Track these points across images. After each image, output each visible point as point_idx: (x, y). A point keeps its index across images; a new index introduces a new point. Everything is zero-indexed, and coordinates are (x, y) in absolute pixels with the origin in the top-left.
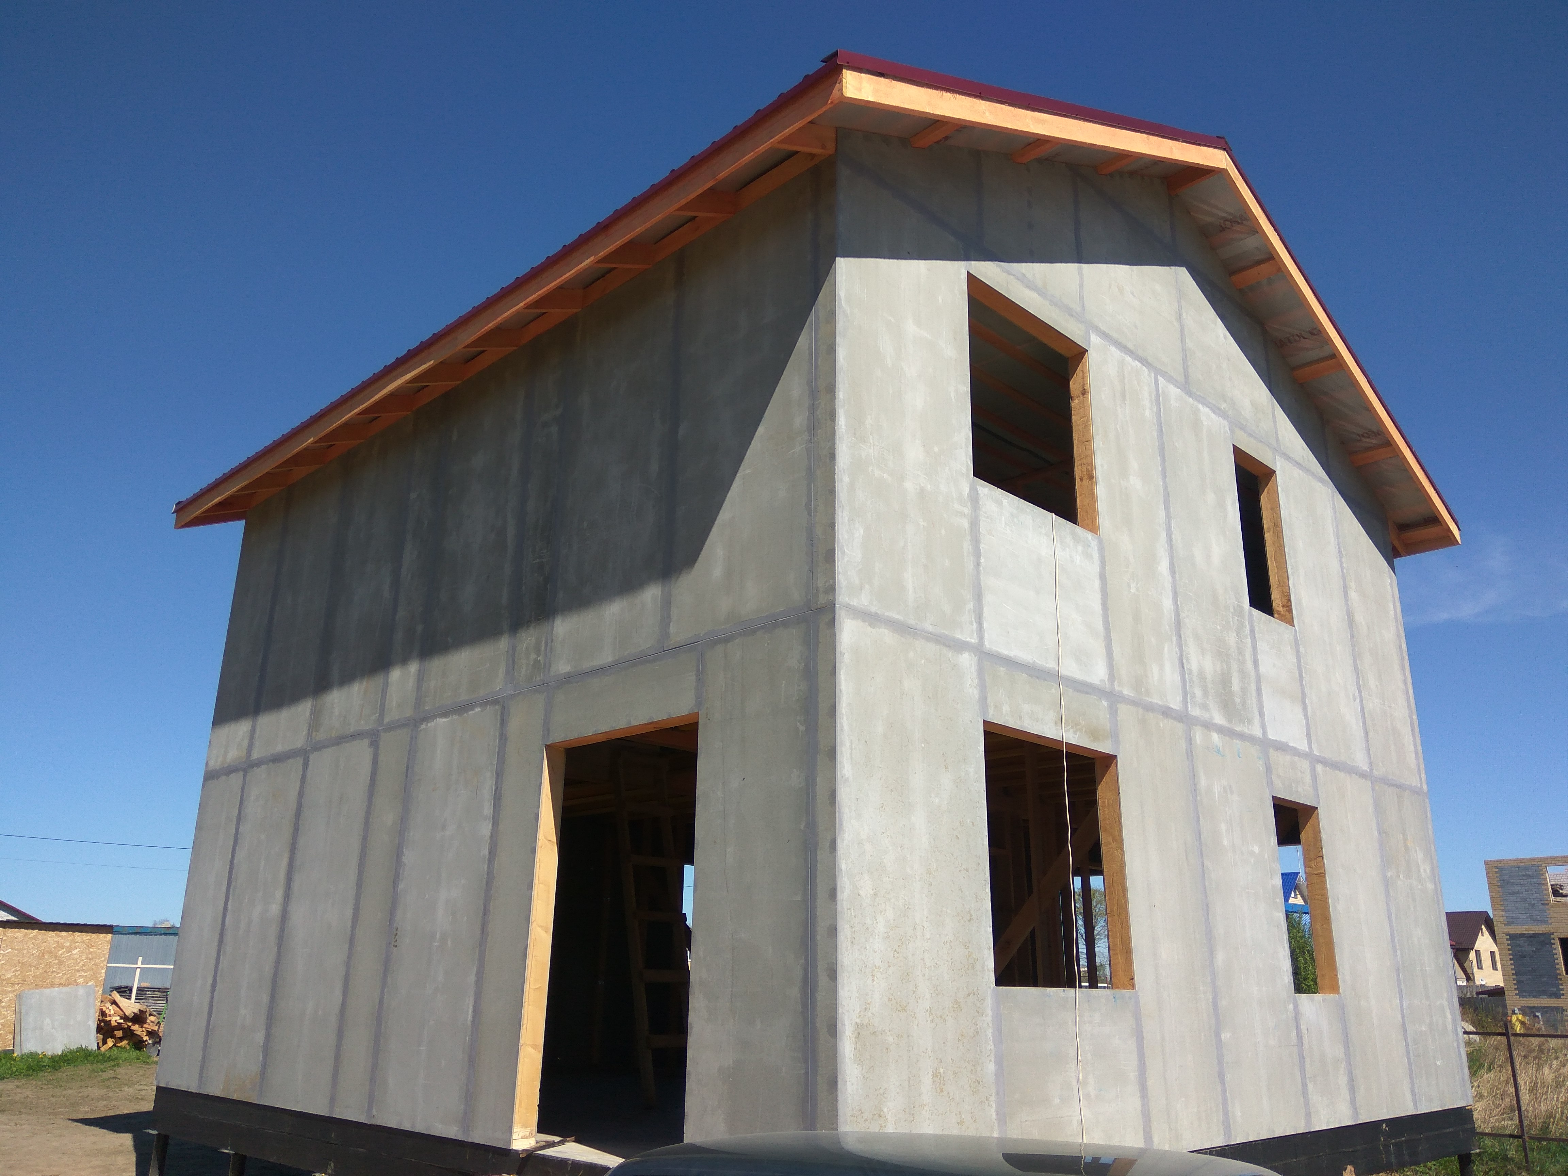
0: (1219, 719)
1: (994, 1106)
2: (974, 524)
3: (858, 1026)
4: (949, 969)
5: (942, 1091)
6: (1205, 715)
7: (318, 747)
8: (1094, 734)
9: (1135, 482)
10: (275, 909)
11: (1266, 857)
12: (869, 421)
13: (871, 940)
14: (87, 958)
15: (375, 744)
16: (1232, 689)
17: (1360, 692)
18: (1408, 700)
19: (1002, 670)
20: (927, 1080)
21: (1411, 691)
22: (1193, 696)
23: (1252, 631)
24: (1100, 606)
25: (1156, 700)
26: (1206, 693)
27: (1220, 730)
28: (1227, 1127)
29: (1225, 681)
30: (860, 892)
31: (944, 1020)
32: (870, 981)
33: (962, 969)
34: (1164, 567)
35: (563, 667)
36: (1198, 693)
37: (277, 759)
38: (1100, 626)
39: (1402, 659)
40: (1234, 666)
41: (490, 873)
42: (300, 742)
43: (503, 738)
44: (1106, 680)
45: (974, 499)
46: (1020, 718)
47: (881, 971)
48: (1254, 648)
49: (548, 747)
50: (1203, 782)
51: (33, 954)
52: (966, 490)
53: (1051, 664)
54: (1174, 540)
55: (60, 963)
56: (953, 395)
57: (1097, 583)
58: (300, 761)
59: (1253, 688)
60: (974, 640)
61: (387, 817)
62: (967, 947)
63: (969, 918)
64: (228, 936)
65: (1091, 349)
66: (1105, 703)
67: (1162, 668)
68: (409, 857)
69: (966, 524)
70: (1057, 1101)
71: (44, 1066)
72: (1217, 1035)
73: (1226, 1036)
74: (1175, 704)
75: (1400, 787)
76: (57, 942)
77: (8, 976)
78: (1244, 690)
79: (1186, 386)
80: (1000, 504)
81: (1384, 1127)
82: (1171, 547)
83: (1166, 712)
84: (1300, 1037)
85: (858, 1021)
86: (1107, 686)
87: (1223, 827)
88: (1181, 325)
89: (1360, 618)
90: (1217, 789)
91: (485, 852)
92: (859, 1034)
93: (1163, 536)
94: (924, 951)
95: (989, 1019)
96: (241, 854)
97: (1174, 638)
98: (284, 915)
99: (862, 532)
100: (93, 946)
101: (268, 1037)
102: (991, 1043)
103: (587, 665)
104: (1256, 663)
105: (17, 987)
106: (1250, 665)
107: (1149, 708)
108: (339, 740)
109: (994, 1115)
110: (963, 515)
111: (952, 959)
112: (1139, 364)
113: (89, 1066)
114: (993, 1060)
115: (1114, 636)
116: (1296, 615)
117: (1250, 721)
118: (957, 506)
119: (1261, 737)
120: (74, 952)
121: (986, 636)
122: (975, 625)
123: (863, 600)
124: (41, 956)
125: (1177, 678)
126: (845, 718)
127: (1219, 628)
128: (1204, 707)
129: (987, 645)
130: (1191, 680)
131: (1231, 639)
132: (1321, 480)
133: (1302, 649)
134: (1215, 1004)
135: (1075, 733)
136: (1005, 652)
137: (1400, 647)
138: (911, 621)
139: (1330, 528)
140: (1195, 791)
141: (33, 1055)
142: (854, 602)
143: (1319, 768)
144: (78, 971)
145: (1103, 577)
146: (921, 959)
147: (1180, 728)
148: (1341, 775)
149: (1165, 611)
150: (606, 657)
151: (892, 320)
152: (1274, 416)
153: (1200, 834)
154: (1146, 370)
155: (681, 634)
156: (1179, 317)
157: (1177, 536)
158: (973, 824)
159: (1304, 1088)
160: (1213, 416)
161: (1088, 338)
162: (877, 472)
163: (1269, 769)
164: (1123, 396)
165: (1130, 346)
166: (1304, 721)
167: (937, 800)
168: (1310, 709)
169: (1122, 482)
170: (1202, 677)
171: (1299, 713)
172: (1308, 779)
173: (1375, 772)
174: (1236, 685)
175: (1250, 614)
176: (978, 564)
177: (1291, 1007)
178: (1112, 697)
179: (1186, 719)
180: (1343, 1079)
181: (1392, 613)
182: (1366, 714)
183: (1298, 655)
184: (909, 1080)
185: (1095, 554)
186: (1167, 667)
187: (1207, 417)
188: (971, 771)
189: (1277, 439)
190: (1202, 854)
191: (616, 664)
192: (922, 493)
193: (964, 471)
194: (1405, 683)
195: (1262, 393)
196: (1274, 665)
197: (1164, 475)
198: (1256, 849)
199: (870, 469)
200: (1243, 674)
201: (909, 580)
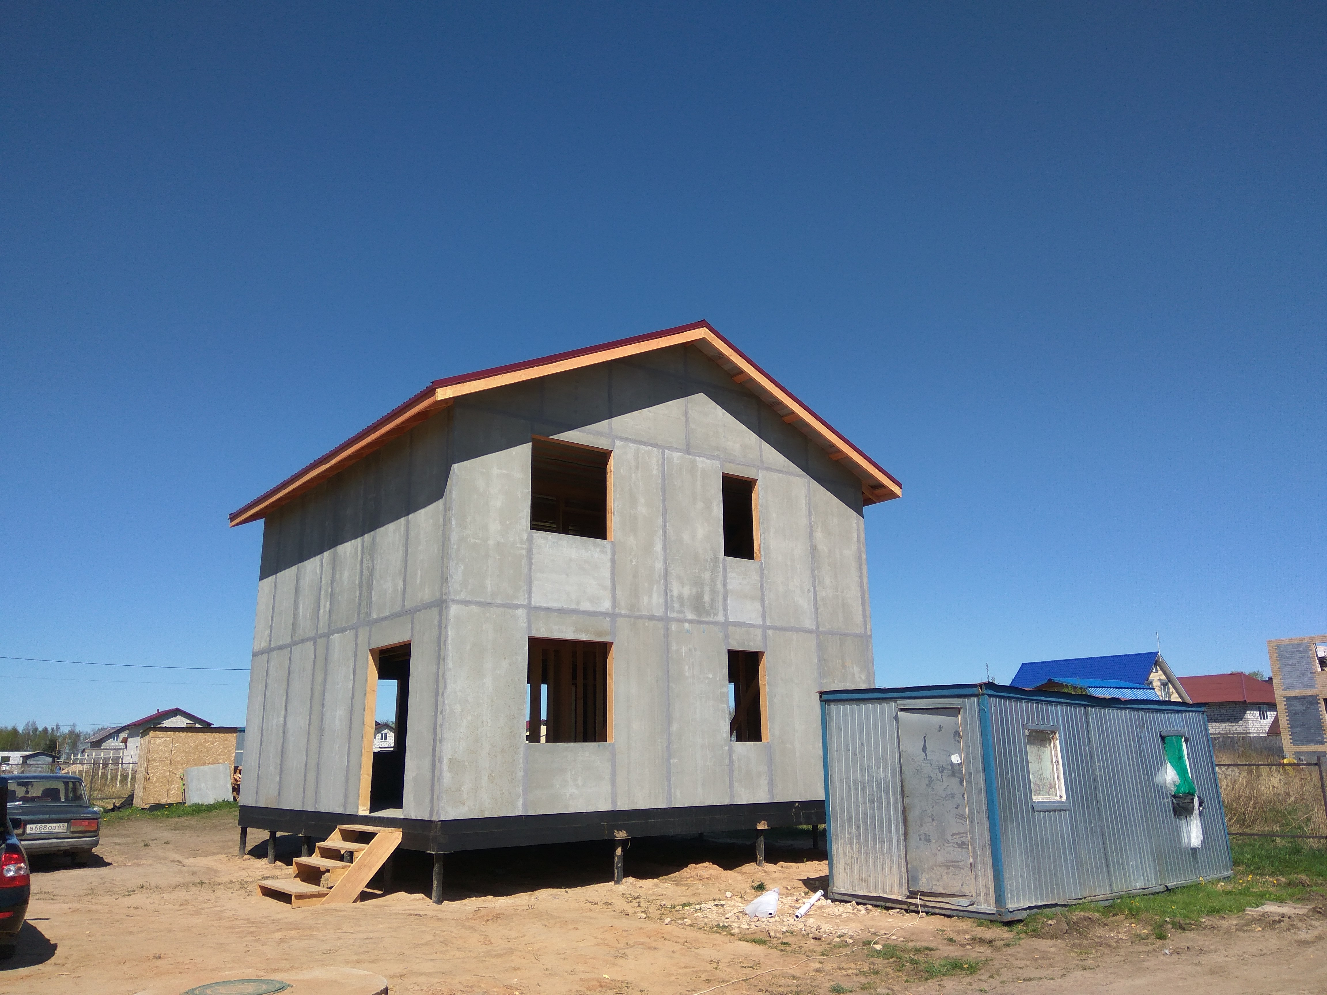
0: (690, 616)
1: (521, 788)
2: (529, 551)
3: (450, 759)
4: (500, 737)
5: (493, 782)
6: (681, 616)
7: (295, 643)
8: (599, 634)
9: (642, 509)
10: (282, 720)
11: (718, 679)
12: (469, 519)
13: (459, 728)
14: (223, 747)
15: (315, 644)
16: (704, 600)
17: (815, 587)
18: (863, 586)
19: (542, 613)
21: (867, 580)
22: (672, 607)
23: (725, 569)
24: (610, 575)
25: (644, 613)
26: (682, 604)
27: (690, 621)
28: (670, 800)
29: (698, 598)
31: (496, 756)
32: (457, 743)
33: (507, 737)
34: (658, 548)
35: (375, 616)
36: (676, 606)
37: (280, 648)
38: (608, 583)
39: (860, 564)
40: (707, 589)
41: (352, 704)
42: (288, 641)
43: (356, 644)
44: (610, 609)
45: (530, 540)
46: (552, 632)
47: (464, 739)
48: (725, 577)
49: (371, 650)
50: (674, 647)
51: (191, 746)
52: (525, 536)
53: (573, 606)
54: (668, 533)
55: (208, 751)
57: (608, 564)
58: (289, 649)
59: (721, 597)
60: (526, 603)
61: (319, 679)
62: (511, 729)
64: (264, 733)
65: (615, 449)
66: (608, 619)
67: (650, 597)
68: (327, 696)
69: (524, 552)
70: (558, 786)
71: (202, 810)
72: (668, 760)
73: (674, 761)
74: (659, 612)
75: (846, 635)
76: (205, 738)
77: (179, 759)
78: (713, 601)
79: (688, 449)
80: (547, 539)
81: (797, 805)
82: (665, 537)
83: (651, 618)
84: (731, 761)
85: (451, 757)
86: (610, 611)
87: (687, 667)
88: (686, 418)
89: (823, 547)
90: (684, 650)
91: (351, 695)
92: (451, 762)
93: (660, 532)
94: (487, 731)
95: (521, 756)
96: (268, 694)
97: (662, 582)
98: (285, 723)
99: (462, 567)
100: (226, 740)
101: (280, 778)
102: (521, 764)
103: (382, 615)
104: (725, 584)
105: (184, 766)
106: (719, 586)
107: (641, 617)
108: (303, 641)
109: (521, 791)
110: (522, 548)
111: (502, 734)
112: (650, 448)
113: (228, 809)
114: (522, 771)
115: (618, 587)
116: (763, 555)
117: (715, 615)
118: (519, 545)
119: (724, 621)
120: (215, 744)
121: (533, 600)
122: (526, 596)
123: (462, 596)
124: (196, 747)
125: (662, 600)
126: (450, 645)
128: (680, 611)
129: (533, 604)
130: (672, 600)
131: (707, 575)
132: (800, 476)
133: (765, 572)
134: (668, 747)
135: (586, 635)
136: (544, 605)
137: (860, 558)
138: (489, 600)
139: (803, 502)
140: (668, 652)
141: (196, 804)
142: (457, 598)
143: (770, 632)
144: (219, 755)
145: (613, 561)
146: (485, 734)
147: (660, 624)
148: (790, 633)
149: (657, 569)
150: (387, 613)
151: (484, 470)
152: (761, 448)
153: (668, 672)
154: (655, 449)
155: (408, 605)
156: (686, 414)
157: (670, 530)
158: (519, 680)
159: (731, 784)
160: (707, 461)
161: (613, 444)
162: (472, 540)
163: (726, 636)
164: (637, 467)
165: (645, 440)
166: (761, 609)
167: (498, 672)
168: (767, 602)
169: (631, 511)
170: (681, 598)
171: (758, 606)
172: (759, 638)
173: (821, 629)
174: (707, 598)
175: (724, 560)
176: (530, 569)
177: (727, 748)
178: (613, 616)
179: (665, 619)
180: (764, 781)
181: (855, 539)
182: (818, 599)
183: (762, 575)
184: (476, 778)
185: (609, 551)
186: (655, 596)
187: (702, 462)
188: (519, 658)
189: (762, 461)
190: (668, 681)
191: (389, 616)
192: (498, 544)
193: (525, 528)
194: (861, 577)
195: (753, 438)
196: (740, 584)
197: (664, 501)
198: (711, 676)
199: (469, 540)
200: (714, 592)
201: (489, 583)
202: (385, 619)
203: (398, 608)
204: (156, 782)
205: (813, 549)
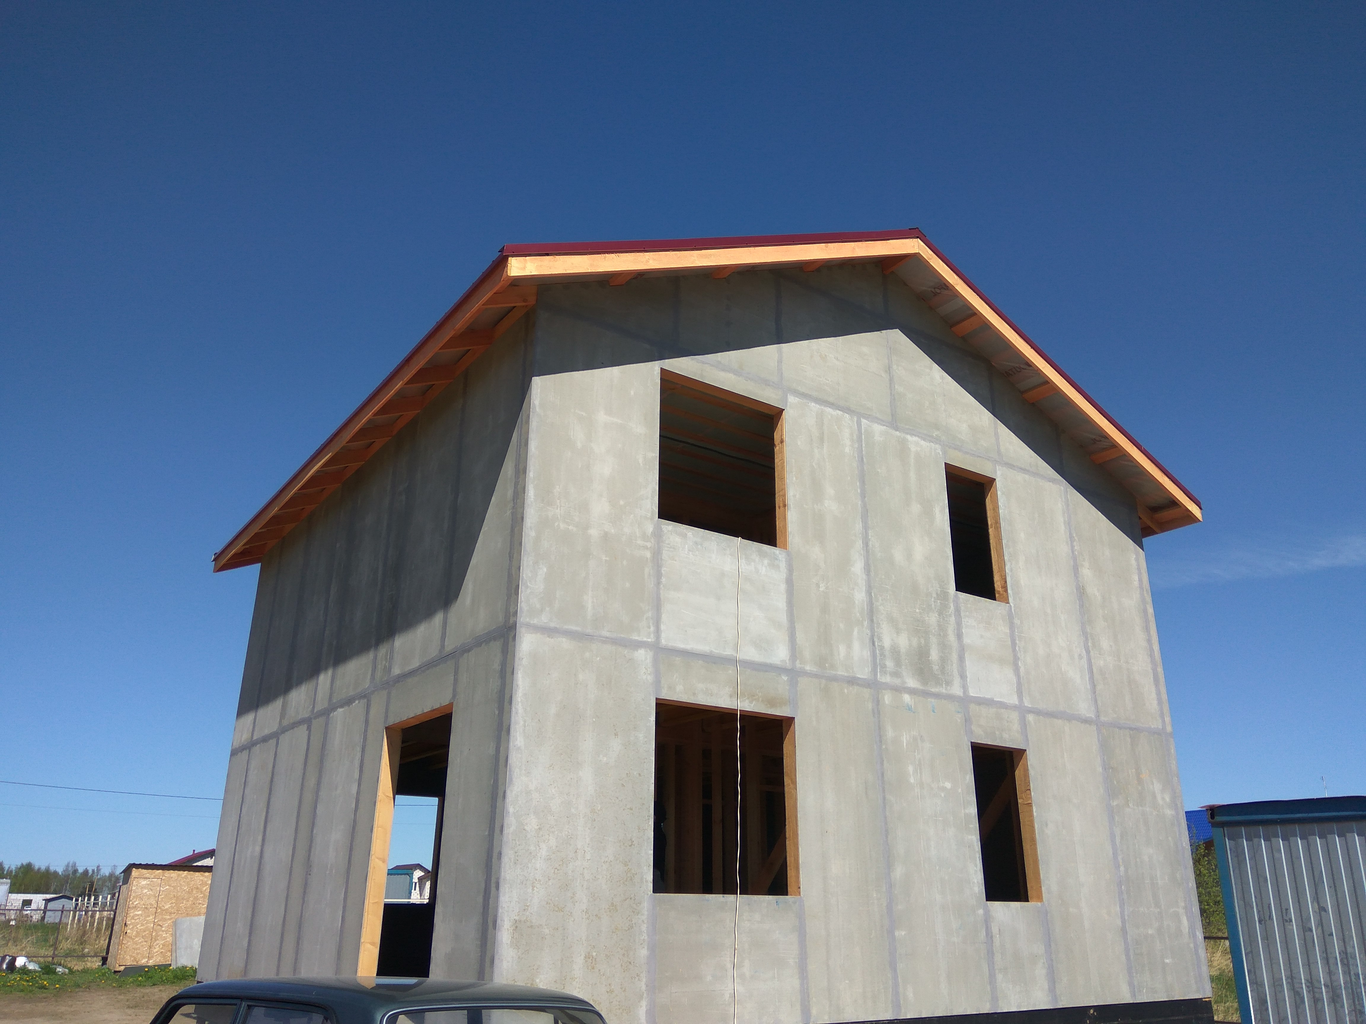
0: (912, 683)
1: (644, 980)
2: (657, 554)
3: (516, 921)
4: (607, 881)
5: (593, 968)
6: (897, 681)
7: (284, 730)
8: (771, 702)
9: (831, 506)
11: (960, 790)
12: (557, 490)
13: (533, 861)
15: (309, 728)
16: (930, 658)
17: (1088, 652)
18: (1152, 656)
19: (678, 660)
20: (579, 961)
21: (1156, 647)
22: (884, 666)
23: (958, 611)
24: (785, 604)
25: (841, 672)
26: (898, 663)
27: (912, 692)
28: (897, 1005)
29: (922, 654)
30: (526, 827)
31: (600, 918)
32: (530, 890)
33: (620, 881)
34: (858, 567)
35: (396, 671)
36: (890, 664)
37: (265, 739)
38: (783, 618)
39: (1147, 621)
40: (934, 641)
41: (355, 821)
42: (276, 727)
43: (367, 722)
44: (787, 661)
45: (658, 535)
46: (694, 694)
47: (541, 883)
48: (959, 624)
49: (387, 728)
50: (890, 733)
51: (184, 890)
52: (650, 528)
53: (729, 652)
54: (871, 546)
56: (641, 461)
57: (783, 587)
59: (955, 657)
60: (651, 639)
61: (311, 782)
62: (626, 865)
63: (630, 844)
65: (788, 408)
66: (785, 678)
67: (849, 647)
68: (320, 809)
69: (648, 554)
70: (709, 978)
71: (188, 976)
72: (891, 932)
73: (900, 933)
74: (863, 673)
75: (1137, 730)
76: (202, 880)
77: (167, 907)
78: (944, 660)
79: (894, 422)
80: (684, 536)
81: (1091, 1012)
82: (867, 551)
83: (852, 681)
84: (990, 936)
85: (517, 918)
86: (788, 665)
87: (911, 769)
88: (890, 376)
89: (1093, 591)
90: (905, 739)
91: (354, 806)
92: (516, 927)
93: (859, 544)
94: (584, 868)
95: (644, 917)
97: (866, 623)
98: (261, 855)
99: (545, 570)
101: (250, 941)
102: (645, 935)
103: (407, 669)
104: (959, 636)
105: (173, 916)
106: (952, 638)
107: (835, 679)
108: (294, 726)
109: (644, 987)
110: (646, 548)
111: (610, 874)
112: (840, 413)
114: (646, 948)
115: (798, 626)
116: (1011, 594)
117: (949, 683)
118: (640, 542)
119: (962, 694)
121: (663, 636)
122: (652, 629)
123: (544, 619)
124: (190, 891)
125: (867, 654)
126: (520, 704)
127: (917, 611)
128: (896, 674)
129: (663, 642)
130: (882, 655)
131: (932, 619)
132: (1053, 481)
133: (1017, 621)
134: (890, 908)
135: (751, 702)
136: (681, 645)
137: (1145, 611)
138: (589, 630)
139: (1060, 520)
140: (881, 742)
141: (185, 968)
142: (535, 621)
143: (1030, 718)
145: (789, 582)
146: (580, 874)
147: (866, 692)
148: (1059, 722)
149: (857, 602)
150: (415, 664)
151: (584, 414)
152: (996, 434)
153: (883, 775)
154: (847, 416)
155: (450, 646)
156: (889, 369)
157: (874, 542)
158: (640, 775)
159: (992, 977)
160: (923, 442)
161: (785, 400)
162: (562, 526)
163: (967, 720)
164: (821, 440)
165: (831, 399)
166: (1015, 680)
167: (605, 759)
168: (1022, 670)
169: (815, 506)
170: (895, 651)
171: (1009, 673)
172: (1016, 726)
173: (1103, 719)
174: (934, 655)
175: (956, 596)
176: (658, 583)
177: (981, 912)
178: (793, 673)
179: (873, 685)
180: (1040, 971)
181: (1136, 583)
182: (1095, 670)
183: (1012, 626)
184: (562, 960)
185: (783, 565)
186: (856, 646)
187: (916, 444)
188: (641, 736)
189: (999, 452)
190: (884, 791)
191: (419, 668)
192: (606, 536)
193: (649, 515)
194: (1149, 641)
195: (984, 417)
196: (982, 637)
197: (863, 496)
198: (948, 785)
199: (556, 524)
200: (944, 646)
201: (589, 600)
202: (412, 673)
203: (433, 652)
204: (136, 936)
205: (1081, 592)
